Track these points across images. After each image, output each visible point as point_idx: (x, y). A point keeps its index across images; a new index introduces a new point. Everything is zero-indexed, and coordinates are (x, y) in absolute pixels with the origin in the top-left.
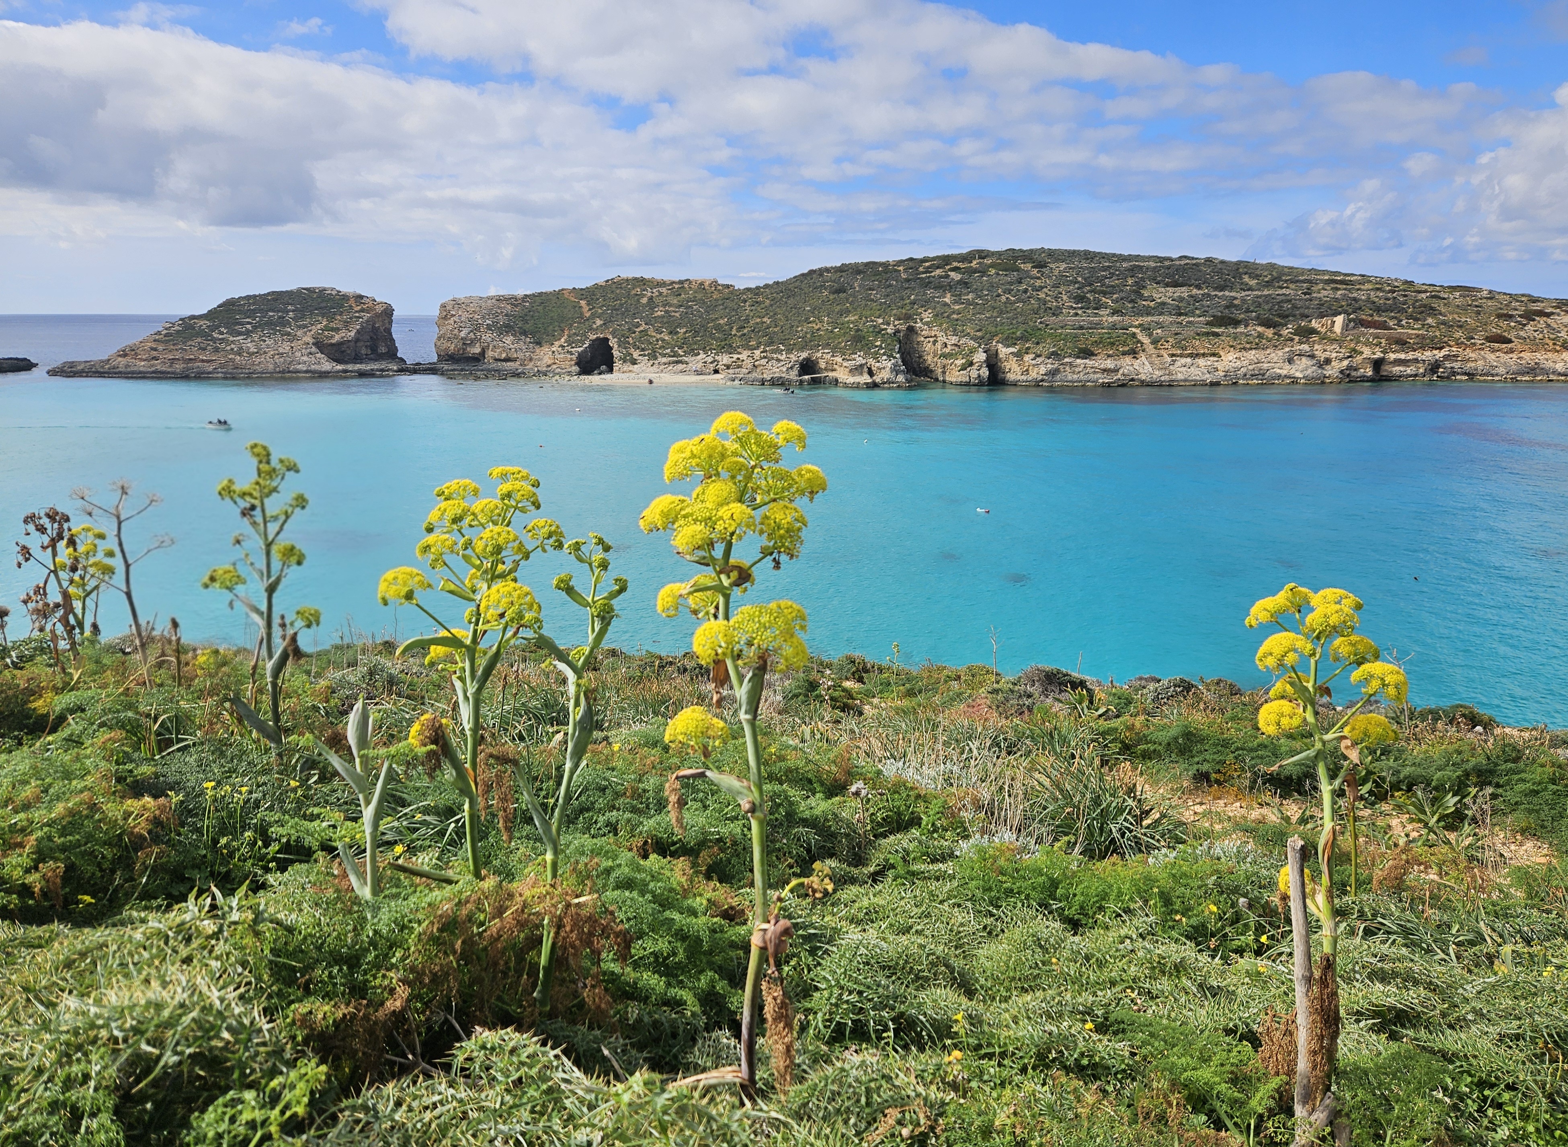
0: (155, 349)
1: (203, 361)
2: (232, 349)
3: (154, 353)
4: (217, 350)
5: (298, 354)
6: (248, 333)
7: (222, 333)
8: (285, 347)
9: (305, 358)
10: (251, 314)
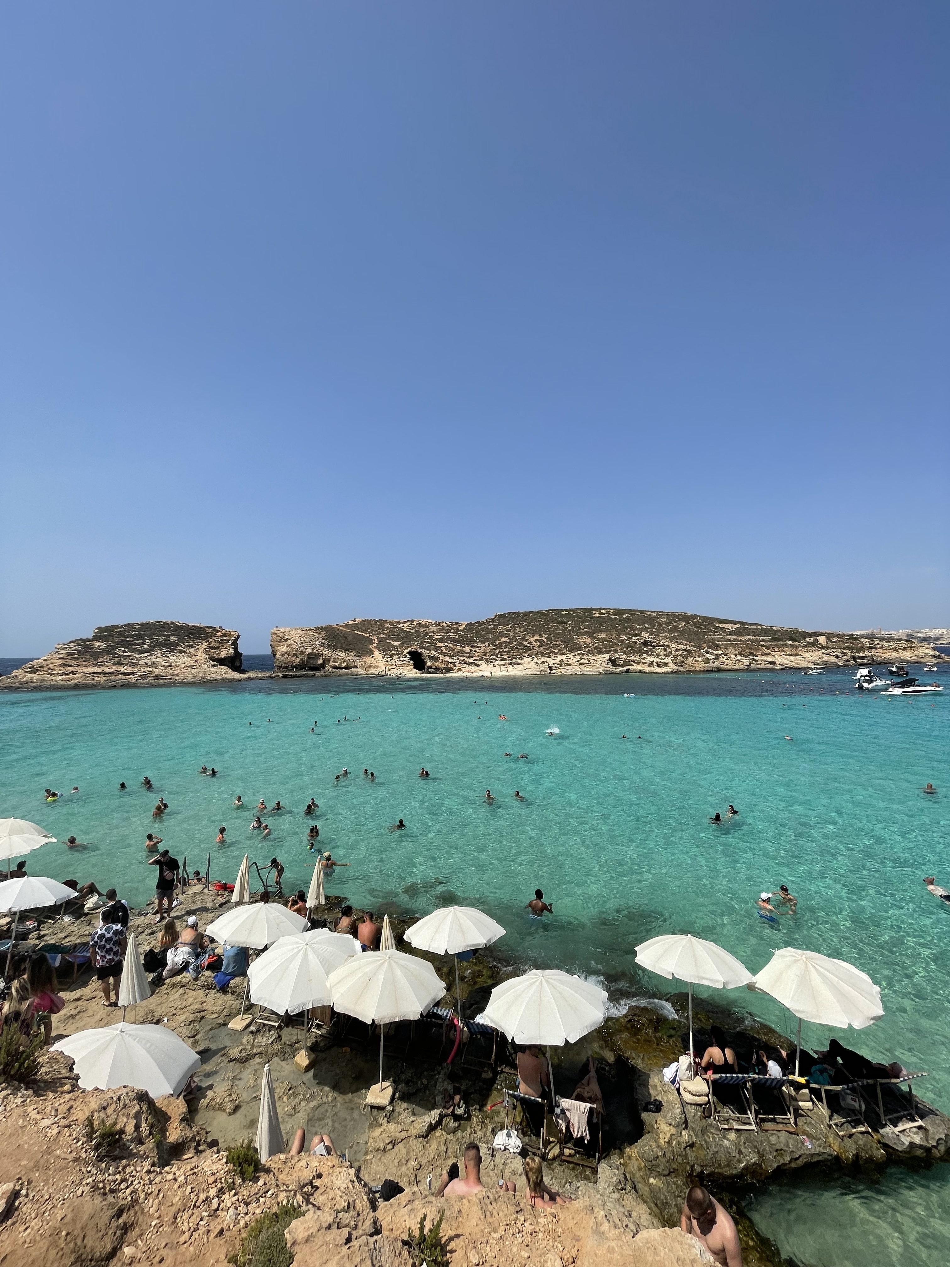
0: (69, 666)
1: (124, 674)
2: (147, 664)
3: (71, 669)
4: (133, 665)
5: (205, 666)
6: (146, 651)
7: (124, 651)
8: (190, 661)
9: (213, 669)
10: (140, 637)
